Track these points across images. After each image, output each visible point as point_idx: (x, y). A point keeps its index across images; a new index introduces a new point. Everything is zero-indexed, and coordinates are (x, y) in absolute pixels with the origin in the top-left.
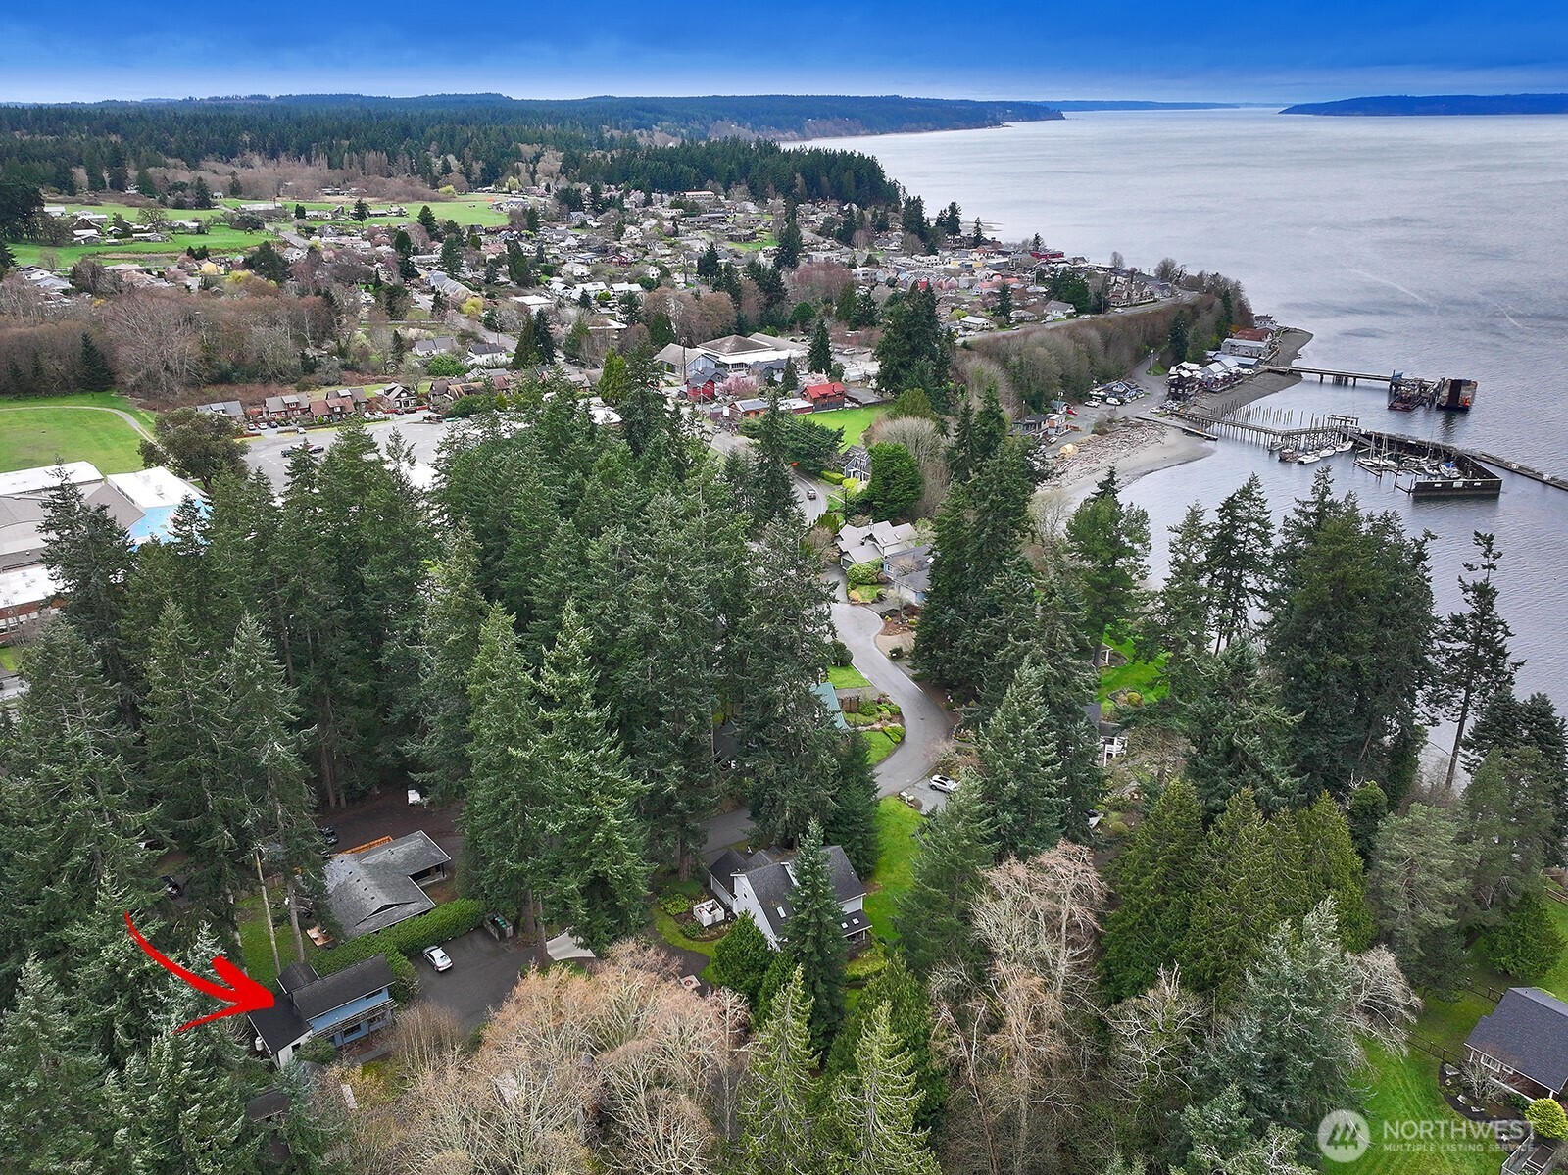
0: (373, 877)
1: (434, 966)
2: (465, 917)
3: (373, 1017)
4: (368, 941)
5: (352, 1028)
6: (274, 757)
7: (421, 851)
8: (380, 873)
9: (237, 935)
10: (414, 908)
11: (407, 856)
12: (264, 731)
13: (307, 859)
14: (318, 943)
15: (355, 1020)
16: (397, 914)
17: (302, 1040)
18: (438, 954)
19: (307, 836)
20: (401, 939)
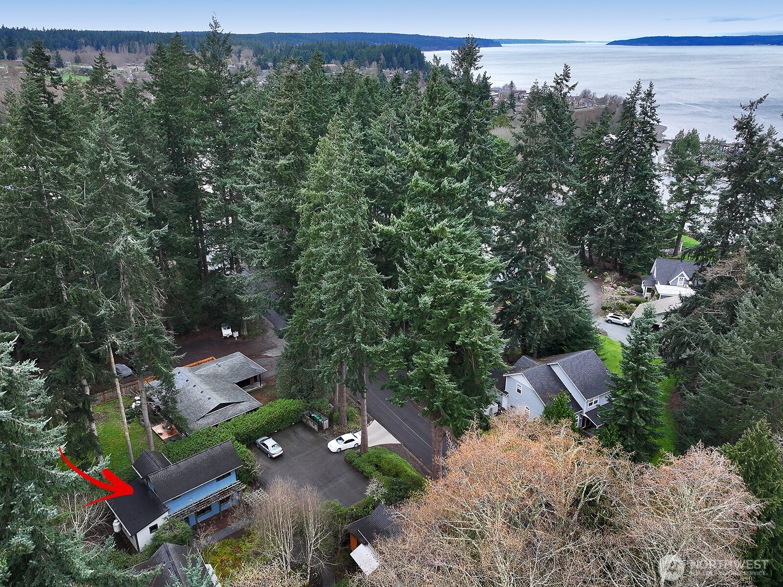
0: (207, 383)
1: (266, 453)
2: (289, 412)
3: (224, 497)
4: (209, 433)
5: (203, 508)
6: (128, 249)
7: (242, 365)
8: (212, 379)
9: (94, 426)
10: (245, 407)
11: (232, 369)
12: (118, 225)
13: (157, 355)
14: (164, 437)
15: (207, 501)
16: (231, 411)
17: (160, 521)
18: (270, 442)
19: (156, 332)
20: (238, 431)
